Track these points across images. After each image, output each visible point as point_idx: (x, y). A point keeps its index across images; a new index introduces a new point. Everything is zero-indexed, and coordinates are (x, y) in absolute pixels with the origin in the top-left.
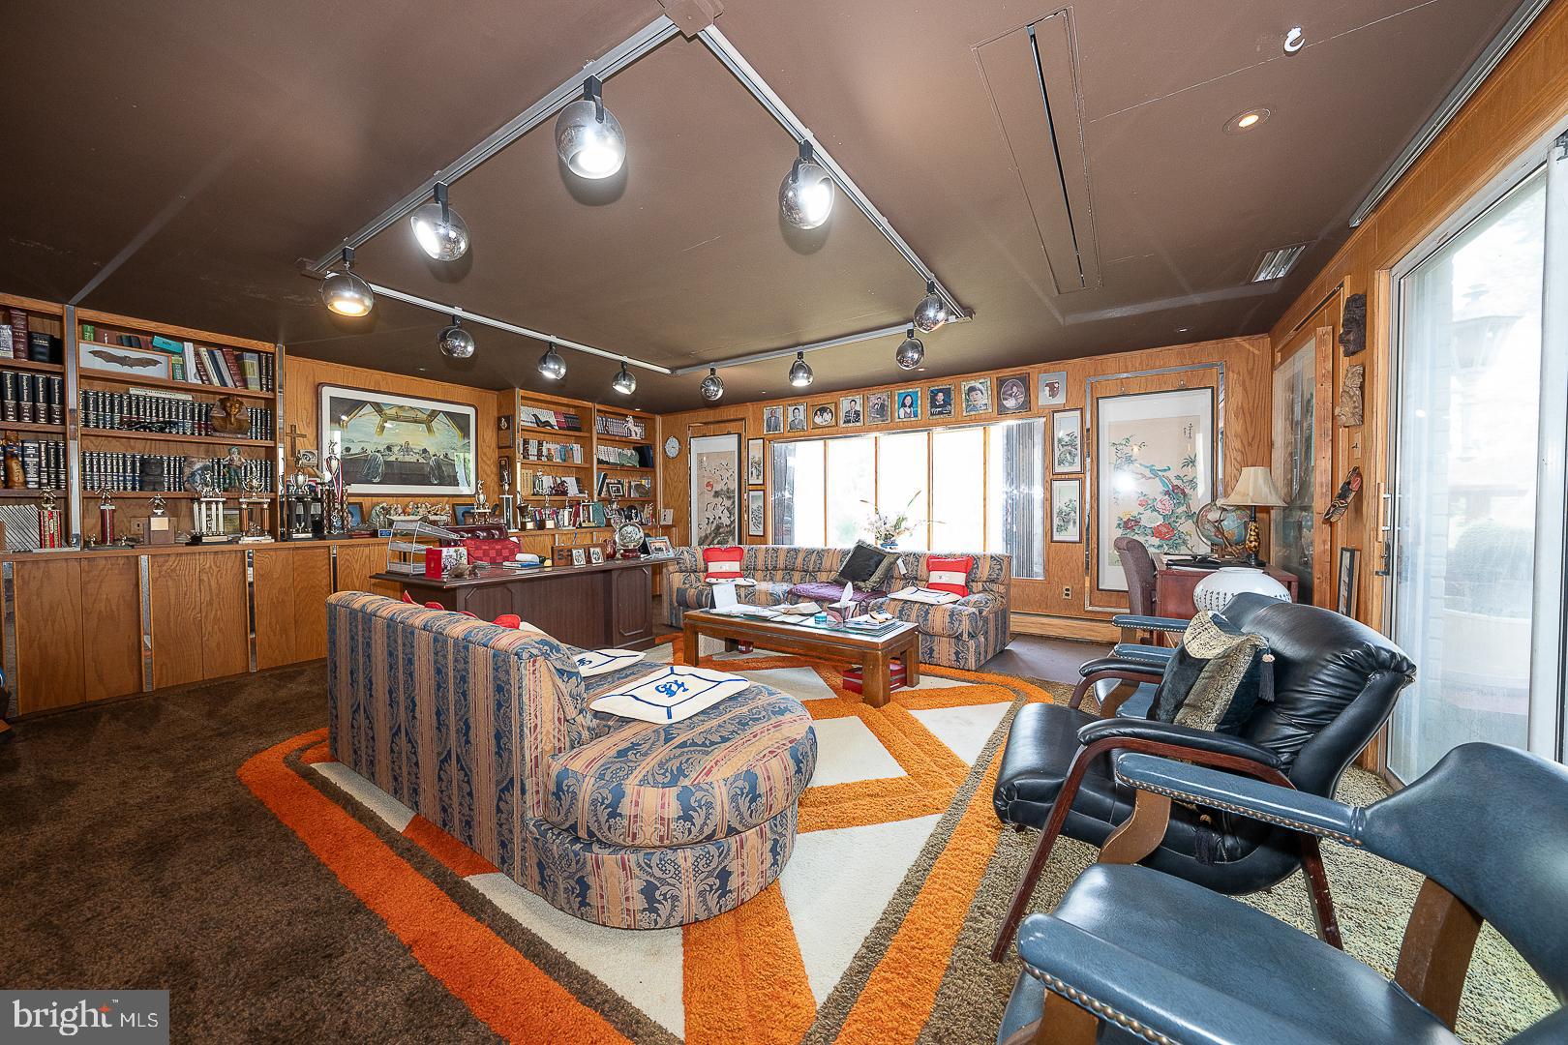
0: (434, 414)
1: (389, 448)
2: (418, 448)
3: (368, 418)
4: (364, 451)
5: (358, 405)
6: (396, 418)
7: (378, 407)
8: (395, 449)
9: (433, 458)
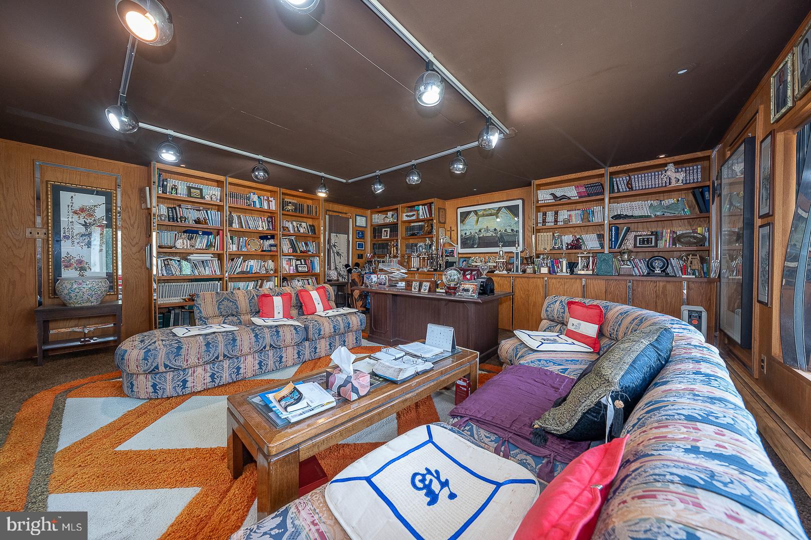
0: (500, 209)
1: (480, 231)
2: (492, 229)
3: (472, 218)
4: (471, 233)
5: (469, 213)
6: (483, 215)
7: (476, 212)
8: (482, 231)
9: (499, 233)
